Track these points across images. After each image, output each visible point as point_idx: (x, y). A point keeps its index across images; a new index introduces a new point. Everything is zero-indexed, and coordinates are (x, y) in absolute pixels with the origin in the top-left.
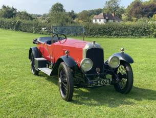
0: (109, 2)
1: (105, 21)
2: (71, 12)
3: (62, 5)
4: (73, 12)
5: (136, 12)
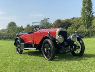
2: (20, 27)
3: (15, 23)
4: (22, 27)
5: (59, 26)
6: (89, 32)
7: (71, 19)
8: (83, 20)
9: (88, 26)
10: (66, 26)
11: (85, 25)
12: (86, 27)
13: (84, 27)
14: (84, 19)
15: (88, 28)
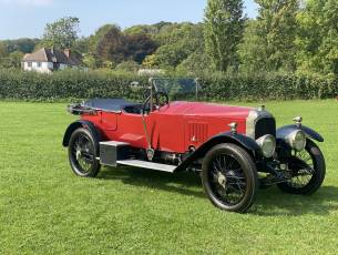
0: (55, 26)
1: (51, 65)
5: (111, 49)
6: (228, 84)
7: (155, 25)
8: (210, 41)
9: (225, 62)
10: (138, 52)
11: (216, 56)
12: (218, 65)
13: (214, 65)
14: (212, 37)
15: (225, 69)
